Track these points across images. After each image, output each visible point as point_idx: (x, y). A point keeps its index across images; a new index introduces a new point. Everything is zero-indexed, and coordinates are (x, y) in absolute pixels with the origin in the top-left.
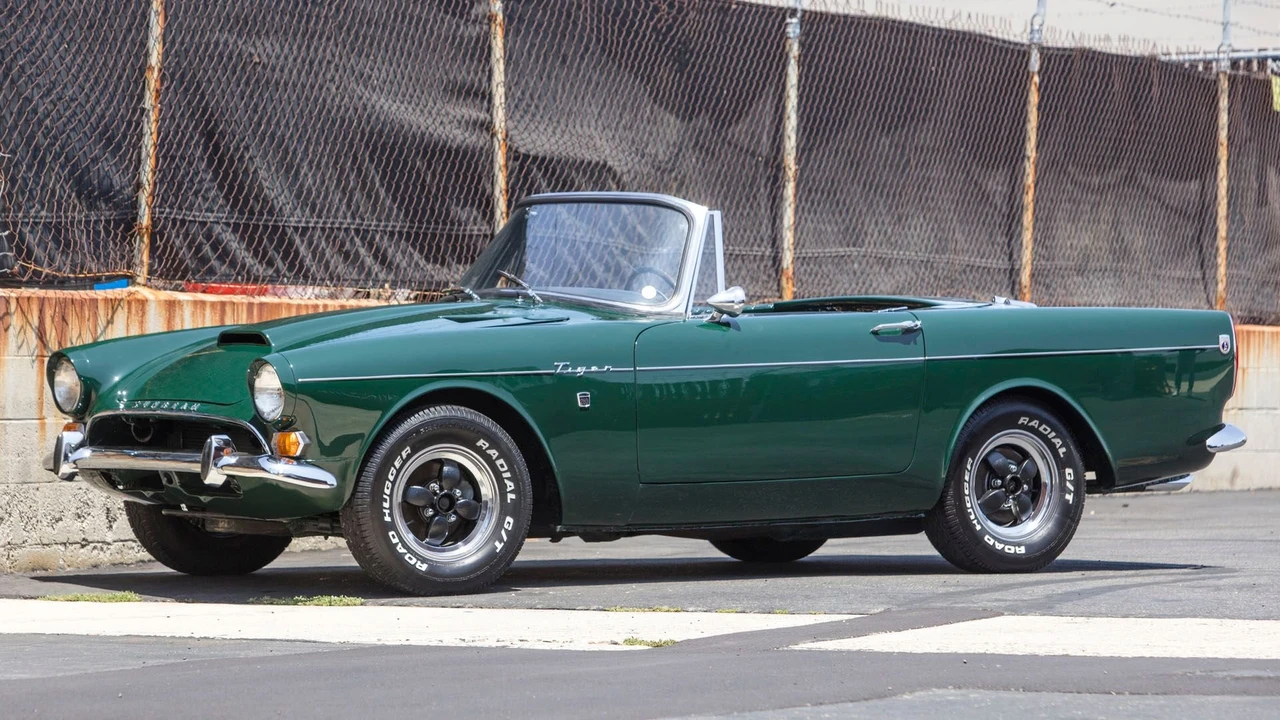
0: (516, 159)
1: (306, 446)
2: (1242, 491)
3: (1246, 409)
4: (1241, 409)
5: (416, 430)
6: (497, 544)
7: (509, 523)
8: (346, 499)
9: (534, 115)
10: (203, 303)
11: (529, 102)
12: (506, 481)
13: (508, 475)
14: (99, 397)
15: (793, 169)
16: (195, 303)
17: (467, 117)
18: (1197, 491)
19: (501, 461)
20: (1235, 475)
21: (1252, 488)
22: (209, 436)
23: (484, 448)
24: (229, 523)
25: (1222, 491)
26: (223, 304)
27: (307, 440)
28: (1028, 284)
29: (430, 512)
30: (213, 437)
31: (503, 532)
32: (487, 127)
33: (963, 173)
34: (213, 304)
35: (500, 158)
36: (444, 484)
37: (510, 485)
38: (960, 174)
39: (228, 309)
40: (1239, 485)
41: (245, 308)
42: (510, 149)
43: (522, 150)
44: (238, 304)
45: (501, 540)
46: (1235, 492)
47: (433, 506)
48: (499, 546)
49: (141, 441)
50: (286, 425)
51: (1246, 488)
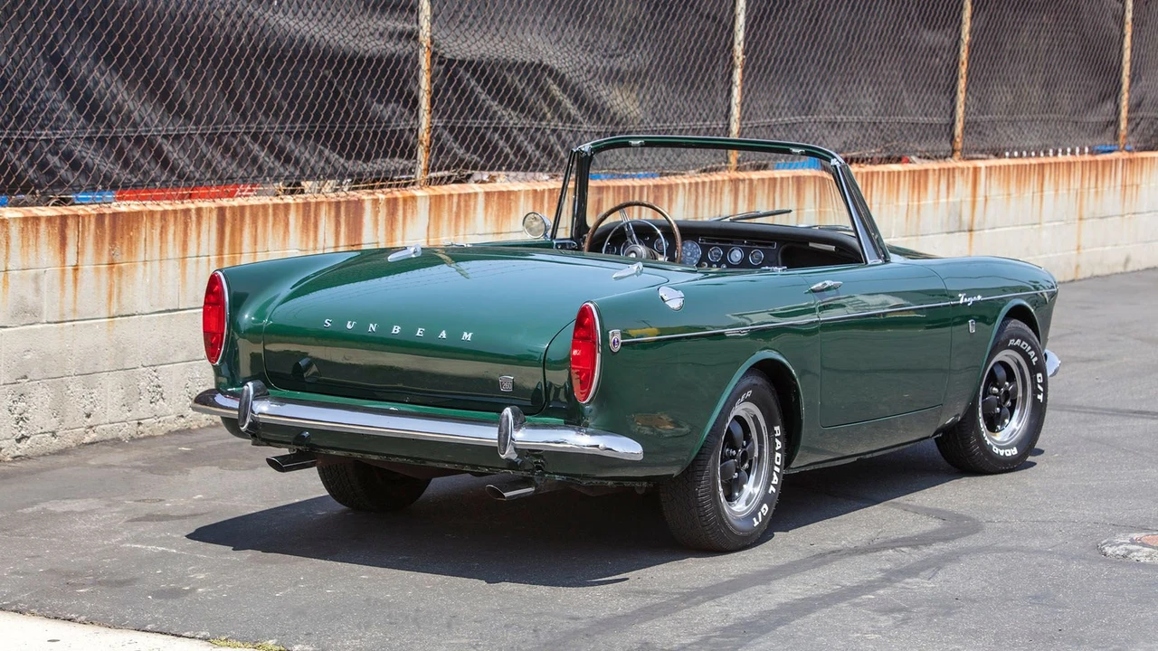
0: (440, 63)
2: (1133, 272)
3: (1139, 213)
4: (1134, 214)
9: (471, 25)
10: (37, 219)
11: (467, 13)
15: (741, 59)
16: (25, 220)
17: (391, 29)
18: (1098, 276)
20: (1127, 260)
21: (1141, 268)
25: (1117, 274)
26: (64, 218)
28: (961, 135)
32: (413, 36)
33: (902, 55)
34: (50, 219)
35: (424, 62)
38: (900, 56)
39: (71, 222)
40: (1130, 268)
41: (93, 220)
42: (434, 55)
43: (448, 56)
44: (83, 217)
46: (1127, 273)
51: (1136, 269)
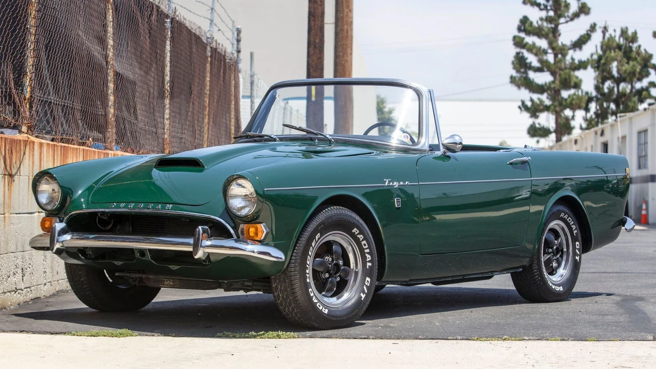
1: (267, 234)
5: (323, 223)
6: (362, 295)
7: (368, 281)
8: (285, 267)
12: (367, 255)
13: (368, 251)
14: (72, 202)
19: (364, 242)
22: (197, 227)
23: (356, 233)
24: (173, 282)
27: (268, 229)
29: (327, 275)
30: (200, 227)
31: (365, 287)
36: (334, 257)
37: (369, 257)
45: (364, 292)
47: (328, 272)
48: (363, 296)
49: (103, 229)
50: (253, 219)
